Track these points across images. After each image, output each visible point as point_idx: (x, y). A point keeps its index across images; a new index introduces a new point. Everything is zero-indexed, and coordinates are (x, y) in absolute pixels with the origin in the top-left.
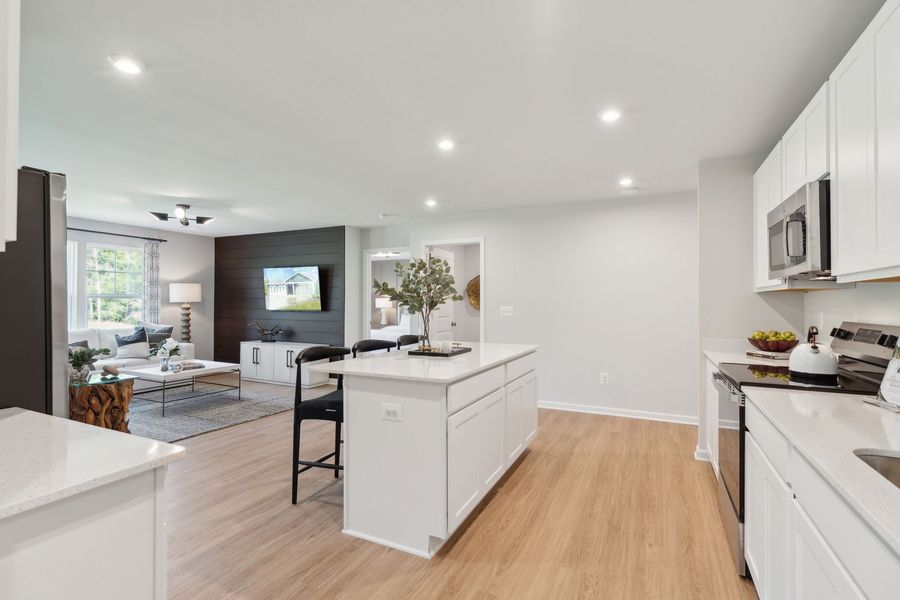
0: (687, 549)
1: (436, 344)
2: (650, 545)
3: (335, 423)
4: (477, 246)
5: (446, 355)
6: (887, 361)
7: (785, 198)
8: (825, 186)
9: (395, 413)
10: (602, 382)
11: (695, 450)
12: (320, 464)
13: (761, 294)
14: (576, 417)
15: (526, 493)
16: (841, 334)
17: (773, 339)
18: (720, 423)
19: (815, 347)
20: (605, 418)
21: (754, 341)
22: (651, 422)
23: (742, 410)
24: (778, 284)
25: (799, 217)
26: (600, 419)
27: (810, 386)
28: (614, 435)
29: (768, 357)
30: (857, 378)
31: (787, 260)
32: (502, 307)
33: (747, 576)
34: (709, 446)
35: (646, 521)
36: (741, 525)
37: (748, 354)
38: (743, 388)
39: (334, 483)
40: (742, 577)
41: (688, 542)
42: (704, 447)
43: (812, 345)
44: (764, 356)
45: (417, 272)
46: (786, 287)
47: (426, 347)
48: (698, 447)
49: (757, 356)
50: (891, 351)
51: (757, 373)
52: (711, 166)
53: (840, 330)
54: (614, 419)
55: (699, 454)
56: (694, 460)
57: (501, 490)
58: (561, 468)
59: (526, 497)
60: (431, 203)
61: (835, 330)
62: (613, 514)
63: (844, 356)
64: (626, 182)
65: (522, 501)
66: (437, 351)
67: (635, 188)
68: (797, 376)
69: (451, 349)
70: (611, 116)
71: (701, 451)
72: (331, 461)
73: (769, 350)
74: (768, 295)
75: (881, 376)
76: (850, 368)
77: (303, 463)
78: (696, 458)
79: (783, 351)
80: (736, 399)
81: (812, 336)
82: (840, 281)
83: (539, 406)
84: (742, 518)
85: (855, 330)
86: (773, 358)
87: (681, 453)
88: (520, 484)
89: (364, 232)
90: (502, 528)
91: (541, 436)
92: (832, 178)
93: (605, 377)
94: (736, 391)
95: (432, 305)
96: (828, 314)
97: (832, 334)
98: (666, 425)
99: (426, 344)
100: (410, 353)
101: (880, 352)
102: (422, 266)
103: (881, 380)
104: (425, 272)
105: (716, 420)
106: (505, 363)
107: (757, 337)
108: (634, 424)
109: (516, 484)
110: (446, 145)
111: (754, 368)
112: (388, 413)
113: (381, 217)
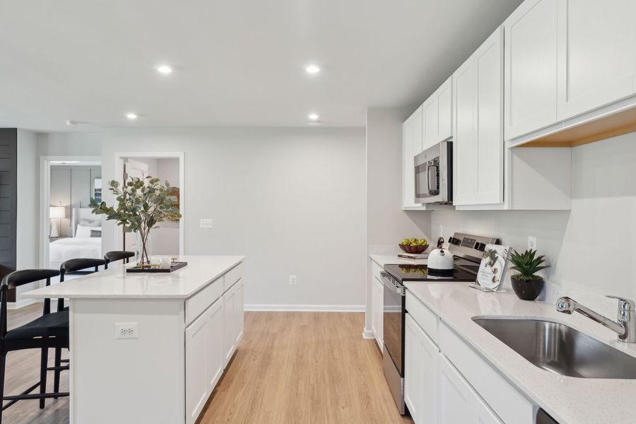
0: (367, 405)
1: (156, 260)
2: (343, 408)
3: (40, 349)
4: (176, 160)
5: (168, 271)
6: (481, 260)
7: (425, 148)
8: (450, 146)
9: (131, 331)
10: (291, 283)
11: (363, 331)
12: (26, 396)
13: (406, 211)
14: (270, 316)
15: (242, 387)
16: (454, 241)
17: (414, 244)
18: (385, 309)
19: (442, 252)
20: (293, 314)
21: (402, 246)
22: (329, 314)
23: (404, 298)
24: (419, 206)
25: (436, 163)
26: (289, 315)
27: (439, 278)
28: (303, 327)
29: (411, 258)
30: (462, 270)
31: (427, 192)
32: (202, 220)
33: (407, 414)
34: (373, 327)
35: (337, 391)
36: (402, 379)
37: (399, 256)
38: (404, 283)
39: (40, 415)
40: (402, 416)
41: (366, 399)
42: (369, 328)
43: (440, 250)
44: (409, 257)
45: (133, 191)
46: (424, 209)
47: (146, 264)
48: (365, 329)
49: (405, 257)
50: (482, 253)
51: (404, 269)
52: (376, 113)
53: (454, 238)
54: (300, 314)
55: (366, 334)
56: (363, 339)
57: (220, 389)
58: (266, 361)
59: (243, 390)
60: (132, 116)
61: (451, 238)
62: (313, 389)
63: (455, 256)
64: (313, 117)
65: (240, 395)
66: (157, 267)
67: (319, 122)
68: (432, 272)
69: (170, 264)
70: (313, 70)
71: (367, 331)
72: (37, 391)
73: (412, 253)
74: (411, 213)
75: (477, 269)
76: (458, 263)
77: (7, 398)
78: (364, 337)
79: (419, 253)
80: (399, 291)
81: (440, 243)
82: (456, 209)
83: (245, 310)
84: (403, 375)
85: (461, 239)
86: (414, 258)
87: (353, 335)
88: (235, 381)
89: (41, 137)
90: (228, 420)
91: (247, 336)
92: (453, 140)
93: (293, 279)
94: (399, 285)
95: (151, 222)
96: (446, 227)
97: (449, 242)
98: (340, 315)
99: (145, 260)
100: (129, 271)
101: (475, 253)
102: (139, 184)
103: (477, 272)
104: (143, 191)
105: (382, 306)
106: (223, 275)
107: (405, 244)
108: (317, 317)
109: (232, 381)
110: (165, 70)
111: (402, 266)
112: (123, 331)
113: (68, 123)
